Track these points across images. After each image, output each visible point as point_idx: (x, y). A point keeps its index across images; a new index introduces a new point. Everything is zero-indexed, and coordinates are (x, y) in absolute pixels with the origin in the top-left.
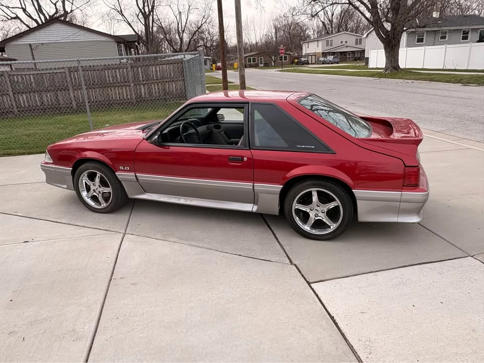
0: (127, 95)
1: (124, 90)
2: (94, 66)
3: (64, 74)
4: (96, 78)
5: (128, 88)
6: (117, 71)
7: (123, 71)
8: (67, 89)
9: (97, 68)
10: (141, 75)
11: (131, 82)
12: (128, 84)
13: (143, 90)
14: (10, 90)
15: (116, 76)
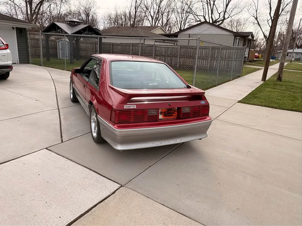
0: (205, 65)
1: (205, 62)
2: (193, 46)
3: (177, 49)
4: (192, 53)
5: (207, 61)
6: (204, 50)
7: (207, 50)
8: (177, 57)
9: (194, 47)
10: (216, 54)
11: (209, 57)
12: (207, 58)
13: (215, 63)
14: (154, 54)
15: (203, 53)
